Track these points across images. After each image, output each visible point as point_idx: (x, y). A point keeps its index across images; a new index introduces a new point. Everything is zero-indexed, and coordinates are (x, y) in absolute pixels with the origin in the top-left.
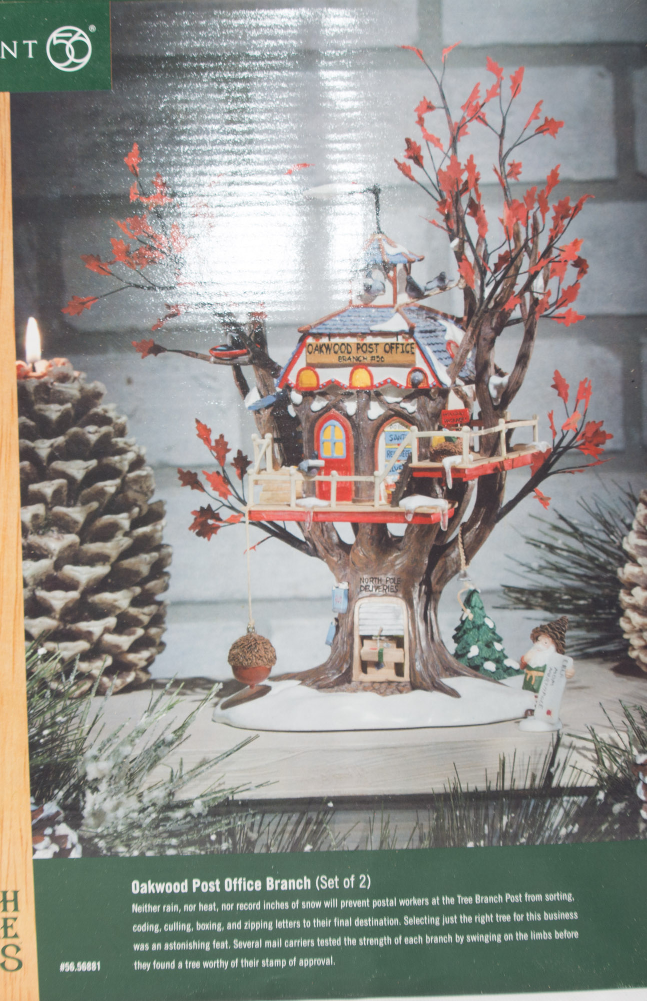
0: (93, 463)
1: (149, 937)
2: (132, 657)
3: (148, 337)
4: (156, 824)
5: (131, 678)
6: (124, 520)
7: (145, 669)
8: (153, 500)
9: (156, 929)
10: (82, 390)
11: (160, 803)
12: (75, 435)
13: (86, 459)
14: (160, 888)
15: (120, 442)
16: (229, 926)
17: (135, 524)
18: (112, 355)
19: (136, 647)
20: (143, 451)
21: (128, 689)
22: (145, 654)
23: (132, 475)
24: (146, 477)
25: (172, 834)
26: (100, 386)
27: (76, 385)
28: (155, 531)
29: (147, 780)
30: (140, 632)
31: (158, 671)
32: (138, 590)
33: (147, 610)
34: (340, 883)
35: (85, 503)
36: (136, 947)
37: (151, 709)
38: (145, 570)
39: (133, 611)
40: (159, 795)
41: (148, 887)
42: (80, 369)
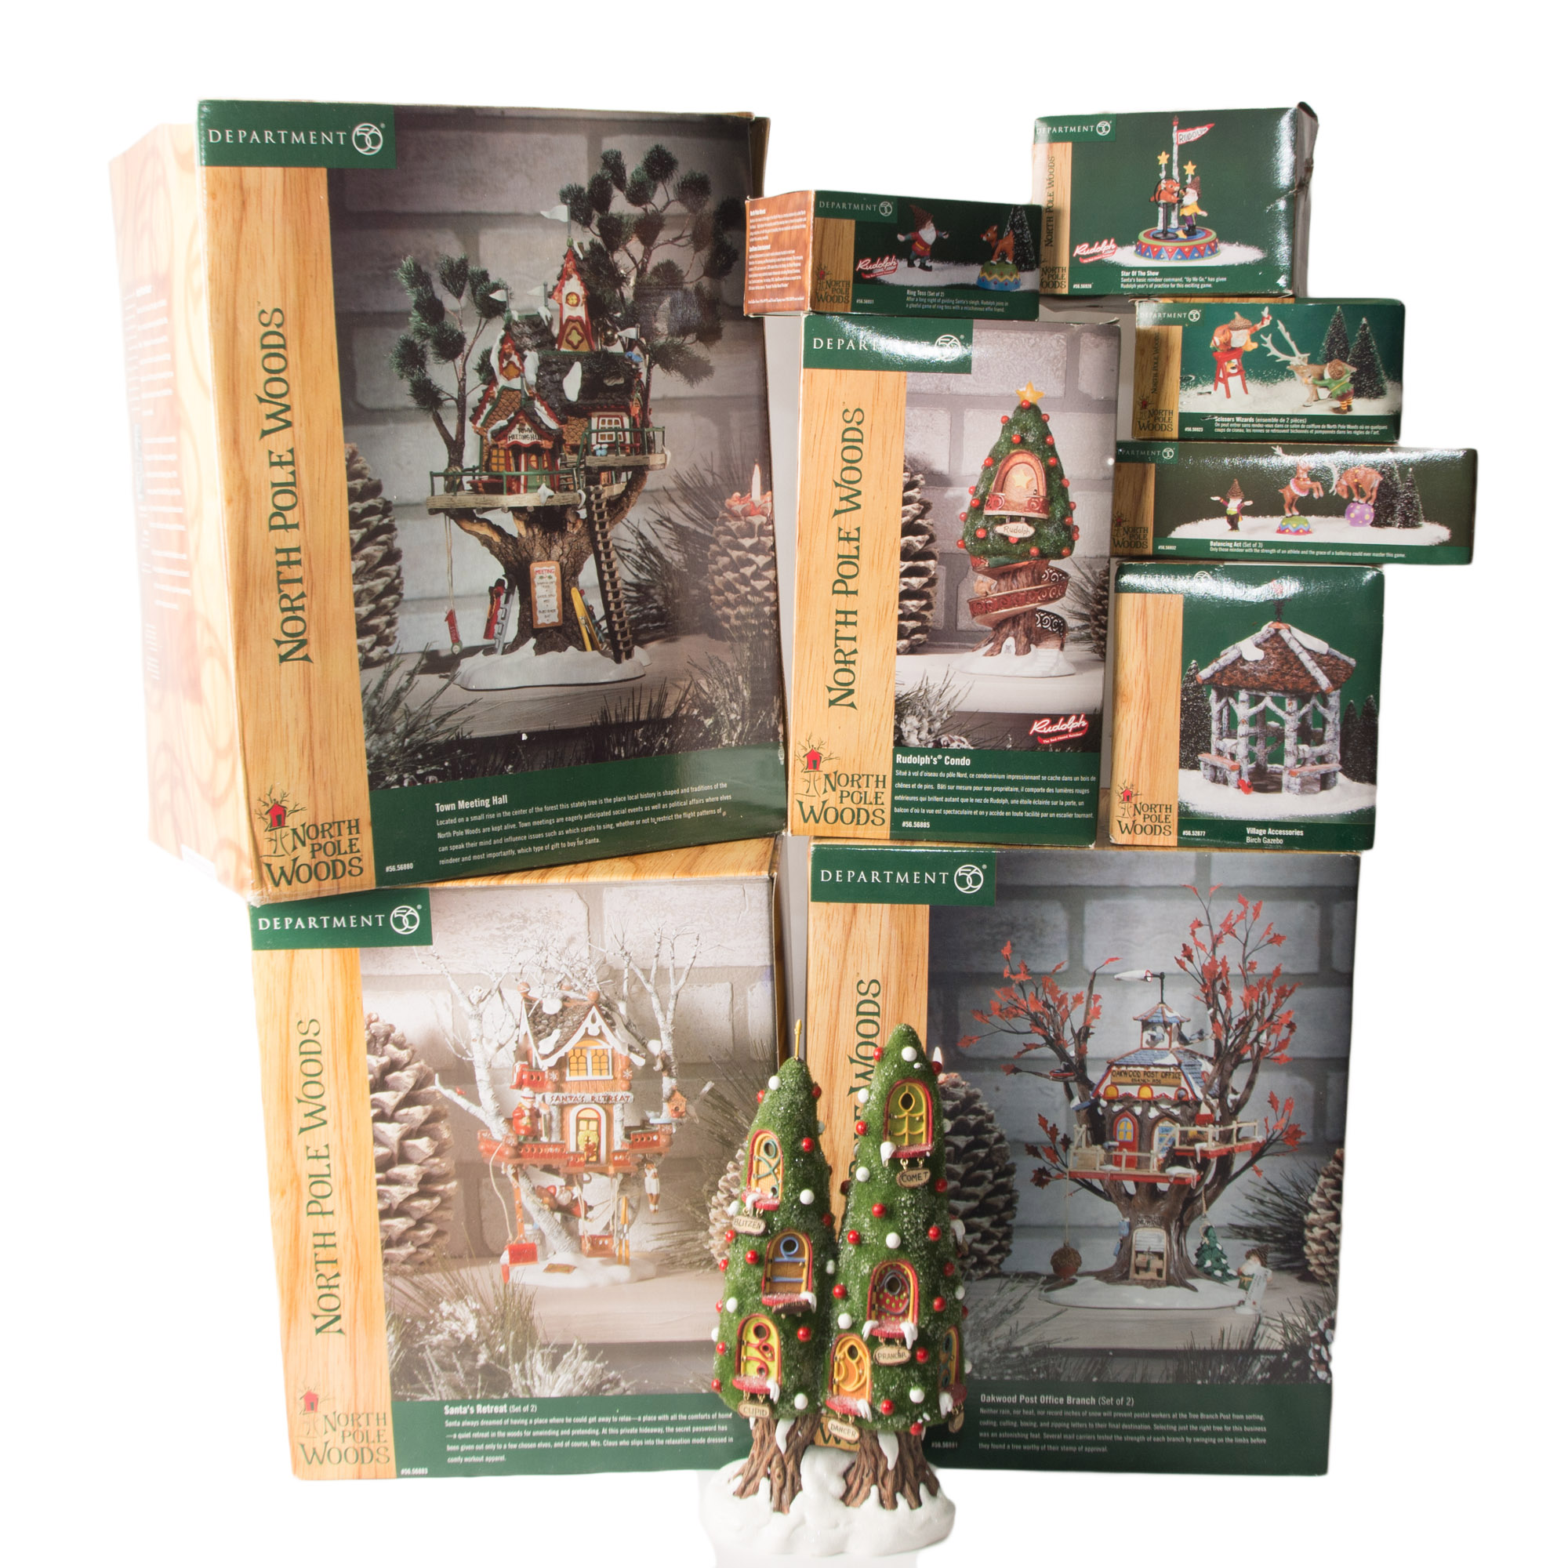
0: (972, 1138)
1: (990, 1429)
2: (990, 1258)
3: (1010, 1063)
4: (998, 1360)
5: (987, 1271)
6: (989, 1174)
7: (998, 1266)
8: (1009, 1162)
9: (994, 1424)
10: (967, 1093)
11: (1003, 1347)
12: (961, 1120)
13: (967, 1135)
14: (999, 1399)
15: (990, 1126)
16: (1041, 1425)
17: (997, 1176)
18: (987, 1073)
19: (993, 1252)
20: (1004, 1132)
21: (987, 1277)
22: (998, 1256)
23: (996, 1146)
24: (1005, 1148)
25: (1008, 1367)
26: (979, 1091)
27: (963, 1090)
28: (1008, 1181)
29: (996, 1333)
30: (996, 1243)
31: (1006, 1267)
32: (996, 1217)
33: (1000, 1229)
34: (1114, 1402)
35: (966, 1161)
36: (981, 1434)
37: (1000, 1290)
38: (1001, 1205)
39: (992, 1230)
40: (1002, 1342)
41: (992, 1398)
42: (966, 1080)
